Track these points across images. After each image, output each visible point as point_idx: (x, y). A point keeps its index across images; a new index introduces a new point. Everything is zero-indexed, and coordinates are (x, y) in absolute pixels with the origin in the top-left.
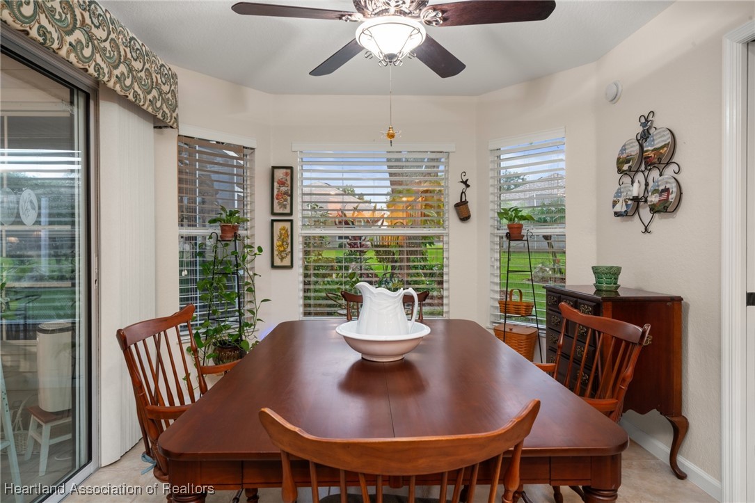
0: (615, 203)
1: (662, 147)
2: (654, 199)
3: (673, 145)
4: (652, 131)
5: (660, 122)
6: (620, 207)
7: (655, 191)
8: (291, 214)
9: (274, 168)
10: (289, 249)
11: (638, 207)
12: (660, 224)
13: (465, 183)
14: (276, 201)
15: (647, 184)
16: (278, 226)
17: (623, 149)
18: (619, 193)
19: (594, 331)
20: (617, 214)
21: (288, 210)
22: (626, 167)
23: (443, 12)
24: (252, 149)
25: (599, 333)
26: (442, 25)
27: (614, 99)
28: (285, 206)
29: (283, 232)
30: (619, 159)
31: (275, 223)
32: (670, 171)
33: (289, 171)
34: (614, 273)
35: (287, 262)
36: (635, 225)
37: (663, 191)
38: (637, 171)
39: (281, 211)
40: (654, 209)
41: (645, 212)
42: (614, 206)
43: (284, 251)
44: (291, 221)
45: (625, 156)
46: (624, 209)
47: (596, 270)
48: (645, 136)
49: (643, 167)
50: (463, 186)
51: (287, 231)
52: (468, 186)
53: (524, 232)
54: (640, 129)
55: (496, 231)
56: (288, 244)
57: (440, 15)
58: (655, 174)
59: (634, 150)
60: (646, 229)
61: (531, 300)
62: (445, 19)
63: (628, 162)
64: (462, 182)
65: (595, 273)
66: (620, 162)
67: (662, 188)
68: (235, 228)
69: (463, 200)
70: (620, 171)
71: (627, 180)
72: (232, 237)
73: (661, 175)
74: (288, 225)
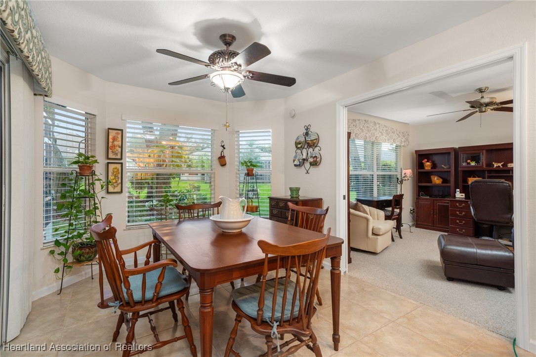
0: (294, 161)
1: (314, 140)
2: (311, 160)
3: (318, 139)
4: (310, 133)
5: (313, 129)
6: (297, 162)
7: (311, 157)
8: (121, 159)
9: (109, 129)
10: (120, 181)
11: (304, 163)
12: (313, 170)
13: (223, 146)
14: (110, 151)
15: (307, 154)
16: (111, 167)
17: (298, 138)
18: (295, 157)
19: (302, 212)
20: (295, 165)
21: (119, 157)
22: (299, 146)
23: (253, 74)
24: (94, 115)
25: (305, 213)
26: (250, 79)
27: (293, 117)
28: (117, 154)
29: (116, 170)
30: (296, 142)
31: (110, 165)
32: (317, 149)
33: (120, 132)
34: (298, 190)
35: (118, 189)
36: (302, 170)
37: (314, 157)
38: (303, 148)
39: (114, 157)
40: (311, 164)
41: (307, 165)
42: (294, 162)
43: (116, 182)
44: (122, 163)
45: (298, 141)
46: (298, 163)
47: (291, 189)
48: (307, 134)
49: (306, 147)
50: (222, 148)
51: (118, 170)
52: (224, 148)
53: (254, 172)
54: (305, 131)
55: (238, 172)
56: (118, 178)
57: (251, 75)
58: (311, 150)
59: (302, 139)
60: (307, 172)
61: (257, 204)
62: (252, 77)
63: (300, 144)
64: (222, 146)
65: (290, 190)
66: (297, 144)
67: (314, 156)
68: (91, 168)
69: (223, 155)
70: (296, 147)
71: (299, 151)
72: (90, 173)
73: (313, 151)
74: (119, 166)
